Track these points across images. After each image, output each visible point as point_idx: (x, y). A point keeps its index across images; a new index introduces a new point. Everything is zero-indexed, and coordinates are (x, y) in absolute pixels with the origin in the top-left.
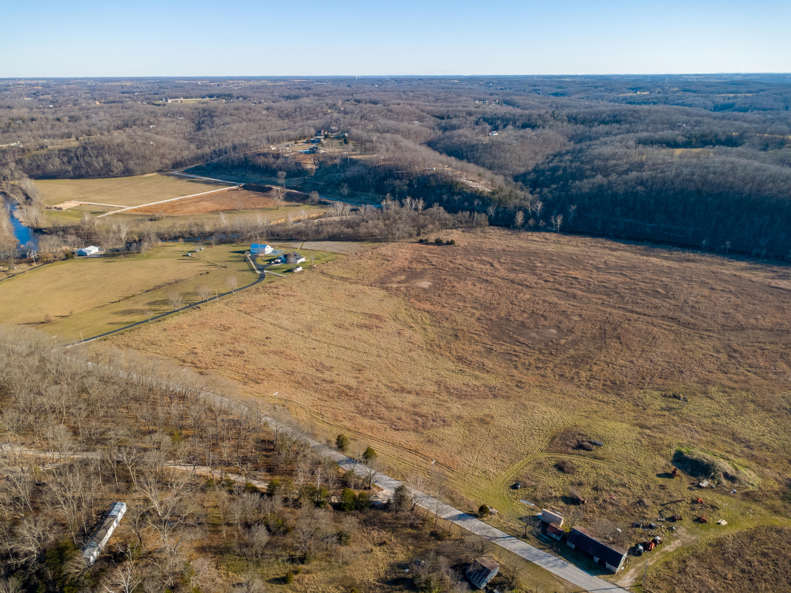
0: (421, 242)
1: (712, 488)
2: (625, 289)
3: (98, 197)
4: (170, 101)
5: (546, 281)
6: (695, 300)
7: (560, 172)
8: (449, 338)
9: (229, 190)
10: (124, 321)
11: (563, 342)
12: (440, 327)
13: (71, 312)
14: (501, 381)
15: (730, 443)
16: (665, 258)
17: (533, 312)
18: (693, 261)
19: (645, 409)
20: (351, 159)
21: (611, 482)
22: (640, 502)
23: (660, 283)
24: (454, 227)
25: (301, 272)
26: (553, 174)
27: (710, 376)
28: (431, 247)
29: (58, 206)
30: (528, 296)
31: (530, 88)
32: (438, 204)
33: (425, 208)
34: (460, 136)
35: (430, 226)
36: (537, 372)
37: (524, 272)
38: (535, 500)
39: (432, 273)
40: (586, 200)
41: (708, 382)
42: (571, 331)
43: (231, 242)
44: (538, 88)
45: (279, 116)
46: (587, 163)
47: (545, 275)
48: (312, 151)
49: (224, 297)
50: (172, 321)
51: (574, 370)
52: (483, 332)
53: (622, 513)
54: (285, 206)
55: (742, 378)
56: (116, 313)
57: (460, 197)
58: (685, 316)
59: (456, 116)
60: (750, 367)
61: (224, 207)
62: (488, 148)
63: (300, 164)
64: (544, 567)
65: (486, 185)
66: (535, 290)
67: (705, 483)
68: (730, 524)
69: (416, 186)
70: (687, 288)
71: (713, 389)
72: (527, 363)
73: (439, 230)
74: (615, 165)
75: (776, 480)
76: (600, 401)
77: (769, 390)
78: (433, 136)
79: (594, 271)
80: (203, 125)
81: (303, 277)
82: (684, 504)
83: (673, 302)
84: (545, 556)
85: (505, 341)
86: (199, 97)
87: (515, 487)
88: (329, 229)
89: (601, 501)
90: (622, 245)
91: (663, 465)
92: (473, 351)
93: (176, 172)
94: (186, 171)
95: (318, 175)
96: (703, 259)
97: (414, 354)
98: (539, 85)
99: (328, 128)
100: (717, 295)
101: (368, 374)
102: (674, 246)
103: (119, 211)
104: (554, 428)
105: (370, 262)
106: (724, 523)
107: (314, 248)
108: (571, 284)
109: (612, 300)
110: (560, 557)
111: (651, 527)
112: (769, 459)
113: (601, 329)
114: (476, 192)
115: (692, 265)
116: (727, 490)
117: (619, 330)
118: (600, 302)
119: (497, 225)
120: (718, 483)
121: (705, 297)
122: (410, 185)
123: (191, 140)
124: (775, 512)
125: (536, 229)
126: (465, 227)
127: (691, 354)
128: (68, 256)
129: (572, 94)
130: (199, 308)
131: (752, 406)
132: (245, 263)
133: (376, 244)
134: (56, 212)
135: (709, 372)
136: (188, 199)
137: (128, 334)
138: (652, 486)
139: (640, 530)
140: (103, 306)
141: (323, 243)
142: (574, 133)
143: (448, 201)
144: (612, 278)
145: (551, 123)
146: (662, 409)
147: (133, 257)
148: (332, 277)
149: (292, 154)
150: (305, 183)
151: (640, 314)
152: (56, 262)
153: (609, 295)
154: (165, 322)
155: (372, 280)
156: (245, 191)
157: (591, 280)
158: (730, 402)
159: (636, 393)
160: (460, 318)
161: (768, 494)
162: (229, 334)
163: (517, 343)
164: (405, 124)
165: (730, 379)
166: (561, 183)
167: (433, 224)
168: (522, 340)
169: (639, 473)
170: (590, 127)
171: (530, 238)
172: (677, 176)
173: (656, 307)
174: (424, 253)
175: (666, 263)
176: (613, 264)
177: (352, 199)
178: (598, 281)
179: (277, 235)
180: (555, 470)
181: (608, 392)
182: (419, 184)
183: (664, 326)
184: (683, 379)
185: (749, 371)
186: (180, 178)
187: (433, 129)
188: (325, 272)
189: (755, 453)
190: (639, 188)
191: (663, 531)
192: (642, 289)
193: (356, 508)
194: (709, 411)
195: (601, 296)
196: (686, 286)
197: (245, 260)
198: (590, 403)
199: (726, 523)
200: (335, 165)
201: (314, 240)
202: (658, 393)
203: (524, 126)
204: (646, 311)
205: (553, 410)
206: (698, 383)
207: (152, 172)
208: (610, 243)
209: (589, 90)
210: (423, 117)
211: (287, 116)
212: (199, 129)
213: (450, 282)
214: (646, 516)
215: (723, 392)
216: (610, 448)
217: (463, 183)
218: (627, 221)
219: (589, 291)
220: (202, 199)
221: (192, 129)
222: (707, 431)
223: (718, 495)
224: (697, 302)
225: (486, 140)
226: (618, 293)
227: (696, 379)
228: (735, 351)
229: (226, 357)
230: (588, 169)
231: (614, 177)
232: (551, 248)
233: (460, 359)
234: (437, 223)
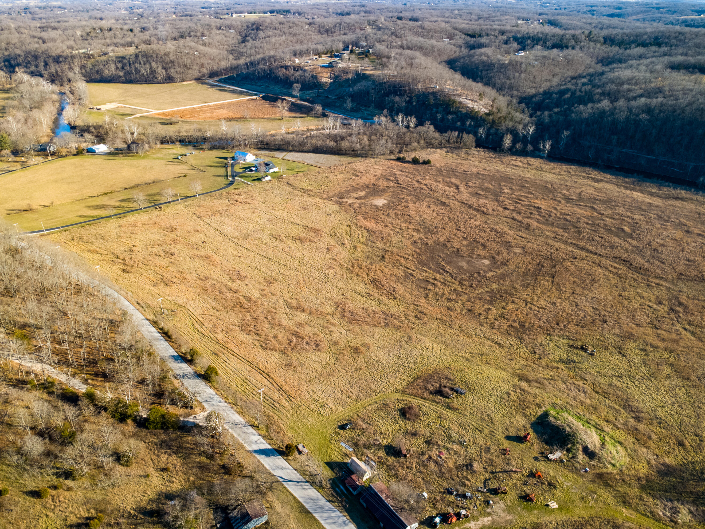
0: (399, 159)
1: (562, 461)
2: (587, 224)
3: (136, 101)
4: (234, 15)
5: (506, 209)
6: (662, 242)
7: (567, 96)
8: (375, 258)
9: (248, 100)
10: (92, 215)
11: (491, 274)
12: (372, 247)
13: (52, 203)
14: (403, 309)
15: (617, 411)
16: (652, 194)
17: (475, 240)
18: (682, 199)
19: (540, 358)
20: (364, 74)
21: (449, 437)
22: (469, 466)
23: (630, 221)
24: (440, 146)
25: (268, 182)
26: (560, 97)
27: (636, 331)
28: (406, 165)
29: (99, 107)
30: (478, 223)
31: (585, 9)
32: (429, 122)
33: (416, 126)
34: (481, 54)
35: (415, 144)
36: (446, 304)
37: (486, 198)
38: (356, 445)
39: (393, 192)
40: (583, 126)
41: (630, 336)
42: (504, 264)
43: (223, 148)
44: (593, 8)
45: (319, 31)
46: (599, 87)
47: (507, 202)
48: (331, 65)
49: (188, 199)
50: (131, 218)
51: (486, 306)
52: (413, 256)
53: (441, 475)
54: (290, 117)
55: (674, 336)
56: (89, 207)
57: (455, 116)
58: (640, 259)
59: (487, 35)
60: (690, 324)
61: (236, 116)
62: (502, 67)
63: (316, 77)
64: (322, 522)
65: (485, 106)
66: (489, 217)
67: (557, 455)
68: (560, 509)
69: (414, 103)
70: (658, 229)
71: (631, 345)
72: (440, 293)
73: (422, 149)
74: (629, 90)
75: (648, 463)
76: (496, 343)
77: (698, 354)
78: (457, 54)
79: (563, 202)
80: (247, 38)
81: (268, 187)
82: (519, 476)
83: (635, 243)
84: (330, 510)
85: (430, 268)
86: (261, 13)
87: (343, 427)
88: (314, 142)
89: (426, 457)
90: (609, 176)
91: (520, 427)
92: (391, 275)
93: (211, 81)
94: (220, 81)
95: (331, 88)
96: (694, 197)
97: (331, 272)
98: (596, 6)
99: (356, 44)
100: (690, 240)
101: (275, 288)
102: (666, 181)
103: (144, 114)
104: (425, 368)
105: (339, 176)
106: (554, 505)
107: (294, 159)
108: (531, 213)
109: (566, 235)
110: (346, 514)
111: (464, 496)
112: (654, 436)
113: (538, 265)
114: (471, 112)
115: (678, 203)
116: (578, 466)
117: (557, 268)
118: (553, 235)
119: (484, 147)
120: (573, 457)
121: (676, 240)
122: (409, 102)
123: (232, 52)
124: (624, 503)
125: (523, 153)
126: (450, 147)
127: (626, 302)
128: (79, 152)
129: (628, 15)
130: (160, 208)
131: (667, 370)
132: (224, 169)
133: (355, 159)
134: (95, 112)
135: (637, 325)
136: (209, 106)
137: (87, 227)
138: (493, 448)
139: (451, 498)
140: (82, 200)
141: (306, 154)
142: (605, 55)
143: (442, 120)
144: (579, 211)
145: (582, 44)
146: (561, 361)
147: (132, 156)
148: (295, 188)
149: (311, 67)
150: (318, 96)
151: (591, 252)
152: (68, 157)
153: (565, 229)
154: (125, 218)
155: (331, 193)
156: (263, 102)
157: (555, 211)
158: (644, 362)
159: (541, 338)
160: (395, 240)
161: (627, 479)
162: (172, 235)
163: (441, 271)
164: (433, 42)
165: (658, 336)
166: (566, 106)
167: (419, 142)
168: (448, 268)
169: (486, 431)
170: (626, 49)
171: (512, 162)
172: (690, 104)
173: (612, 247)
174: (396, 171)
175: (648, 199)
176: (587, 196)
177: (355, 114)
178: (562, 214)
179: (267, 144)
180: (397, 415)
181: (510, 334)
182: (418, 102)
183: (610, 268)
184: (603, 329)
185: (685, 329)
186: (212, 86)
187: (461, 47)
188: (290, 183)
189: (641, 427)
190: (643, 116)
191: (478, 503)
192: (606, 225)
193: (162, 428)
194: (613, 369)
195: (557, 229)
196: (659, 226)
197: (225, 166)
198: (482, 344)
199: (557, 506)
200: (347, 80)
201: (299, 151)
202: (565, 342)
203: (554, 46)
204: (599, 250)
205: (437, 347)
206: (618, 335)
207: (190, 80)
208: (596, 173)
209: (648, 11)
210: (455, 35)
211: (327, 31)
212: (243, 42)
213: (407, 202)
214: (467, 483)
215: (642, 350)
216: (471, 398)
217: (460, 102)
218: (624, 150)
219: (546, 223)
220: (220, 107)
221: (237, 41)
222: (597, 392)
223: (564, 471)
224: (662, 245)
225: (506, 59)
226: (577, 227)
227: (617, 331)
228: (680, 304)
229: (157, 257)
230: (597, 94)
231: (621, 103)
232: (529, 174)
233: (374, 282)
234: (422, 142)
